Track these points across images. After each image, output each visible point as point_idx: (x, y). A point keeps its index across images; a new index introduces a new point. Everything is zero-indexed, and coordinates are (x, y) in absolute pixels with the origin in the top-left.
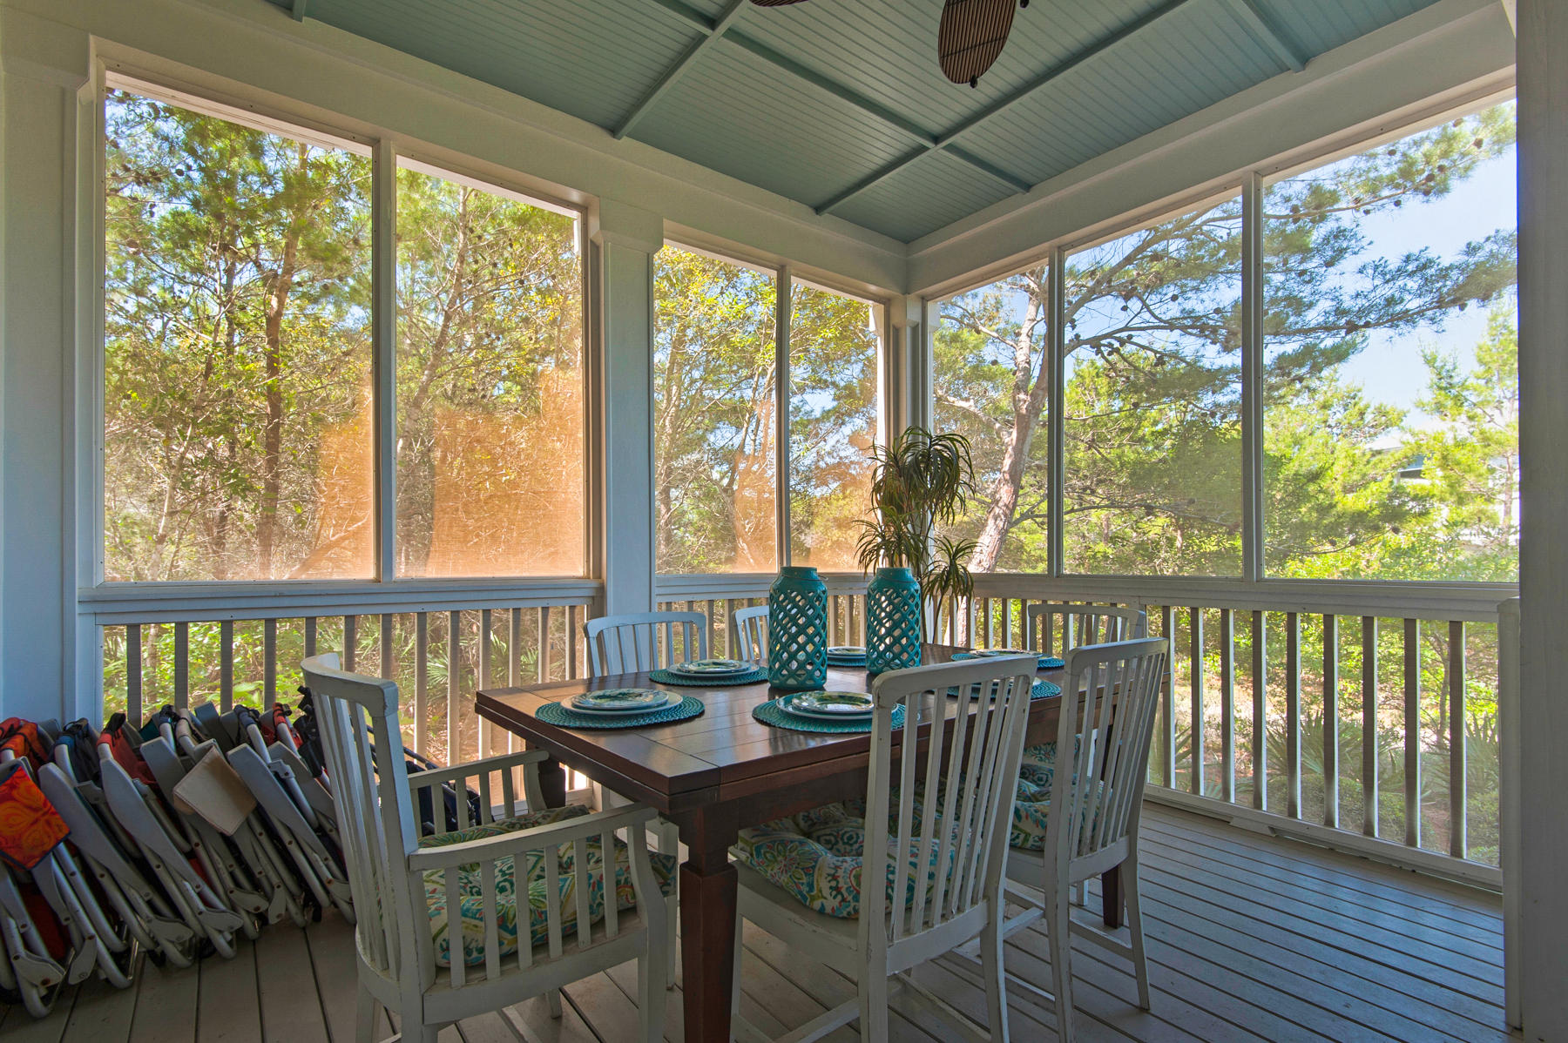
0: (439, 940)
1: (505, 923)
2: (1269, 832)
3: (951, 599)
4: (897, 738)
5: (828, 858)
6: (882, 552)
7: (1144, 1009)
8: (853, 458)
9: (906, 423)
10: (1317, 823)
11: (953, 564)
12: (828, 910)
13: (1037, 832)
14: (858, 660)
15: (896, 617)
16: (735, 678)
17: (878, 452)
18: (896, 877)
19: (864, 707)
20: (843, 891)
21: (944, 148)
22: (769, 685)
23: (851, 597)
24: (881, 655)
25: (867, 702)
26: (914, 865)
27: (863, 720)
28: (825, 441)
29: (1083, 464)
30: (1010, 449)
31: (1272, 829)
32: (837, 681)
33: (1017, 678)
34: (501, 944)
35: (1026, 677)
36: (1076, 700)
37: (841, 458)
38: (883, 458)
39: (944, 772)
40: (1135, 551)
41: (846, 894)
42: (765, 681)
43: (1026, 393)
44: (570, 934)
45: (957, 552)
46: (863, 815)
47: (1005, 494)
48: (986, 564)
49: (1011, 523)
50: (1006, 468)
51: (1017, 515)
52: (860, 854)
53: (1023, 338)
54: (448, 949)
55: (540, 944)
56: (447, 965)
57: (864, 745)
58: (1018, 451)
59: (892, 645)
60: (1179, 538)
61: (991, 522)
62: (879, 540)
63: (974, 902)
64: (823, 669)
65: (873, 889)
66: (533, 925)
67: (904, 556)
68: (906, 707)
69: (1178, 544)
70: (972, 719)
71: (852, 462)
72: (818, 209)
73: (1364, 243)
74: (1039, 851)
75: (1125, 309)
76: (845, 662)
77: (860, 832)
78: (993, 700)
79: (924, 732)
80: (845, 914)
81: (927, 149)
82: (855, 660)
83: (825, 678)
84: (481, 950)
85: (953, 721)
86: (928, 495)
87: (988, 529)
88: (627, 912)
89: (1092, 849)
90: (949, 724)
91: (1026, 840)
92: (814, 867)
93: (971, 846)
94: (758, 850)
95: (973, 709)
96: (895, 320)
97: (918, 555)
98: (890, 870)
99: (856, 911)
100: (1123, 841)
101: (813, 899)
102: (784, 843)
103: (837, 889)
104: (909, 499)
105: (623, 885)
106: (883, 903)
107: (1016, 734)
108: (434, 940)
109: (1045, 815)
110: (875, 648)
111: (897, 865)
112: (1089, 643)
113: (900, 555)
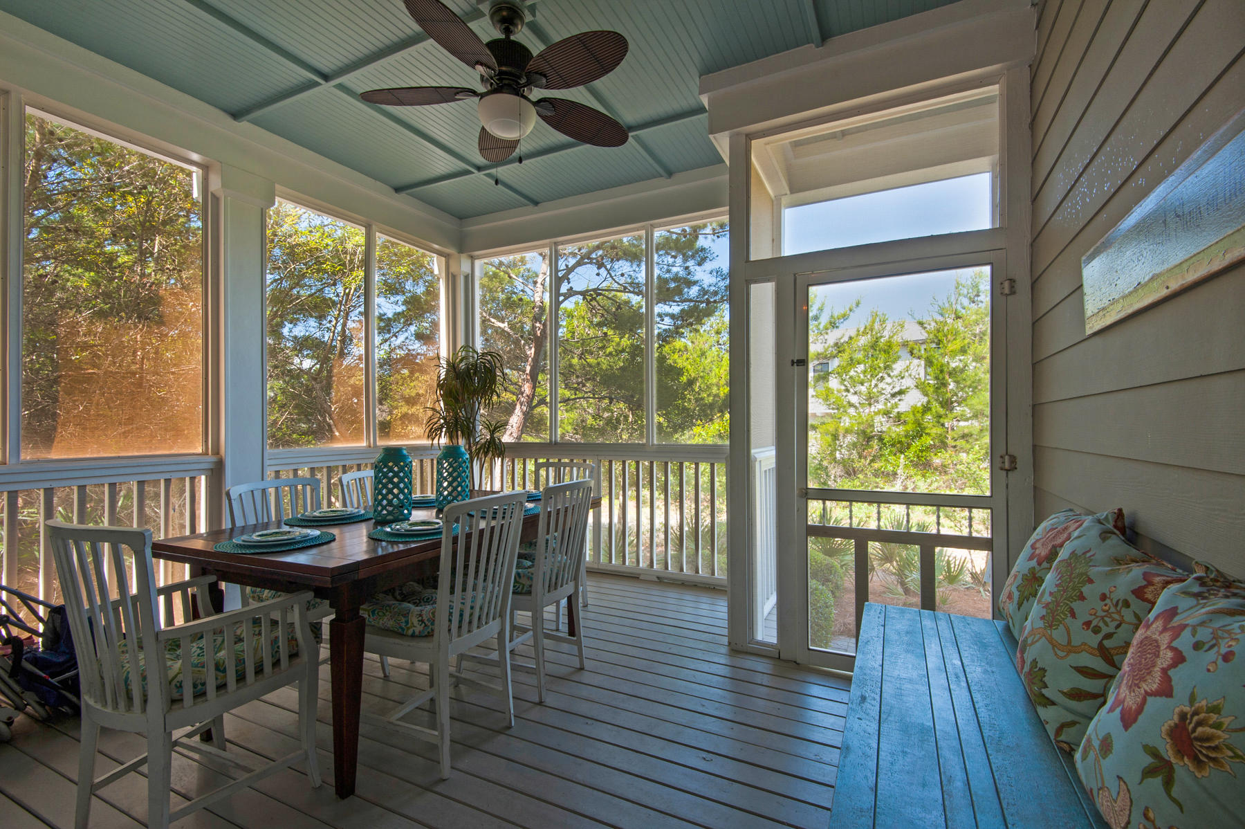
0: (174, 683)
1: (220, 668)
2: (657, 580)
3: (491, 459)
4: (455, 540)
5: (415, 609)
6: (444, 430)
7: (582, 669)
8: (419, 351)
9: (461, 342)
10: (691, 573)
11: (492, 437)
12: (417, 633)
13: (528, 583)
14: (430, 503)
15: (454, 475)
16: (349, 518)
17: (442, 361)
18: (454, 611)
19: (437, 526)
20: (426, 621)
21: (485, 175)
22: (374, 521)
23: (422, 461)
24: (445, 498)
25: (438, 523)
26: (463, 604)
27: (438, 532)
28: (396, 337)
29: (578, 367)
30: (530, 359)
31: (658, 578)
32: (418, 515)
33: (517, 503)
34: (217, 679)
35: (521, 503)
36: (546, 515)
37: (409, 350)
38: (445, 366)
39: (478, 561)
40: (607, 424)
41: (427, 623)
42: (372, 519)
43: (540, 323)
44: (259, 670)
45: (495, 428)
46: (436, 588)
47: (527, 388)
48: (515, 435)
49: (531, 408)
50: (528, 372)
51: (535, 402)
52: (435, 603)
53: (539, 285)
54: (181, 686)
55: (241, 678)
56: (180, 698)
57: (437, 545)
58: (536, 360)
59: (452, 491)
60: (631, 416)
61: (518, 406)
62: (442, 421)
63: (494, 619)
64: (410, 508)
65: (442, 619)
66: (236, 666)
67: (459, 432)
68: (460, 525)
69: (630, 420)
70: (493, 528)
71: (418, 354)
72: (398, 190)
73: (715, 255)
74: (529, 593)
75: (598, 274)
76: (423, 504)
77: (434, 595)
78: (504, 518)
79: (469, 536)
80: (426, 633)
81: (473, 173)
82: (427, 503)
83: (411, 514)
84: (204, 684)
85: (483, 529)
86: (475, 393)
87: (516, 411)
88: (293, 656)
89: (556, 589)
90: (482, 531)
91: (523, 588)
92: (408, 613)
93: (492, 592)
94: (373, 612)
95: (493, 523)
96: (453, 269)
97: (469, 432)
98: (451, 607)
99: (433, 630)
100: (572, 584)
101: (408, 629)
102: (390, 606)
103: (422, 621)
104: (463, 394)
105: (292, 640)
106: (447, 623)
107: (516, 532)
108: (170, 683)
109: (532, 574)
110: (441, 494)
111: (454, 605)
112: (559, 482)
113: (457, 432)
